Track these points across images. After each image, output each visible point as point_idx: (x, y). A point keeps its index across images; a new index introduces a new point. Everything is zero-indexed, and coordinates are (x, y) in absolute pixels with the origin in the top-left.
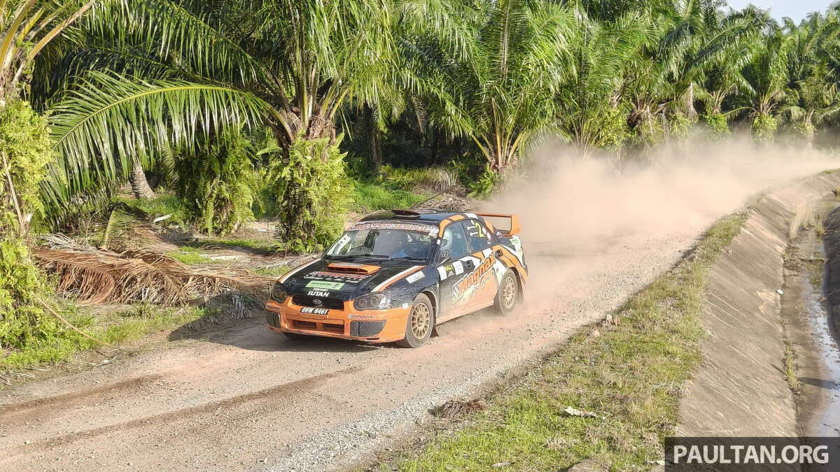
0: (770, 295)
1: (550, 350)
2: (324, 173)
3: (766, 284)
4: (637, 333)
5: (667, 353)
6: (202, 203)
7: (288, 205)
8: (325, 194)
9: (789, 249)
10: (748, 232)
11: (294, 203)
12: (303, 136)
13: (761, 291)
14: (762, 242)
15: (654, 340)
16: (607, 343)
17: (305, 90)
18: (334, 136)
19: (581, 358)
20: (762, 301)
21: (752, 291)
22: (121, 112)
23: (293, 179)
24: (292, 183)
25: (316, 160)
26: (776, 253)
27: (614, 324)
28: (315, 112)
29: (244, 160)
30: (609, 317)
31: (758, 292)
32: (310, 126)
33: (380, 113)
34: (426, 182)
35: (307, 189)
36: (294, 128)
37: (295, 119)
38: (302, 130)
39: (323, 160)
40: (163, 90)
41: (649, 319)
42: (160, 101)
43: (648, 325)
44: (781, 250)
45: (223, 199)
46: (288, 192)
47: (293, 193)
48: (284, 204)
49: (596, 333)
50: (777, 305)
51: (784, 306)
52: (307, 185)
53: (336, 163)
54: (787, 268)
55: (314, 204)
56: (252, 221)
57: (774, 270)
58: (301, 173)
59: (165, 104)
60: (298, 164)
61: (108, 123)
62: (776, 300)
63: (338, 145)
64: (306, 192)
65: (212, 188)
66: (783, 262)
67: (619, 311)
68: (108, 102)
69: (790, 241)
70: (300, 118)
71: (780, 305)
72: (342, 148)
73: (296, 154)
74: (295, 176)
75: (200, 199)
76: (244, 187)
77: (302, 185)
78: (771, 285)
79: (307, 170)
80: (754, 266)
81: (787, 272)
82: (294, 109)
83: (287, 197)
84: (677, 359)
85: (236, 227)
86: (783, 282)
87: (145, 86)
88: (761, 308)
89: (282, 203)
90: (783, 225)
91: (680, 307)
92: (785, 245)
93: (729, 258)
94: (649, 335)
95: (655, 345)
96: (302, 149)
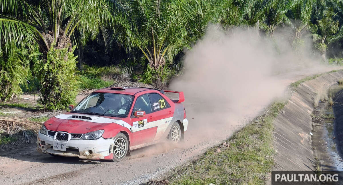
0: (306, 135)
1: (196, 158)
2: (65, 67)
3: (303, 130)
4: (240, 151)
5: (257, 160)
7: (46, 84)
8: (66, 78)
9: (314, 112)
10: (292, 103)
11: (49, 83)
12: (54, 46)
13: (301, 133)
14: (300, 108)
15: (249, 154)
16: (225, 155)
17: (56, 22)
18: (71, 47)
19: (213, 162)
20: (302, 138)
21: (296, 133)
23: (49, 70)
24: (49, 72)
25: (61, 60)
26: (308, 114)
27: (227, 146)
28: (61, 34)
30: (225, 143)
31: (300, 134)
32: (58, 41)
35: (56, 75)
36: (49, 42)
37: (50, 38)
38: (54, 43)
39: (65, 60)
41: (246, 144)
43: (245, 147)
44: (310, 112)
45: (6, 81)
46: (46, 77)
47: (49, 78)
48: (44, 84)
49: (219, 150)
50: (310, 140)
51: (314, 141)
52: (57, 73)
53: (72, 62)
54: (314, 122)
55: (60, 84)
56: (21, 94)
57: (307, 123)
58: (53, 67)
60: (51, 62)
62: (309, 138)
63: (73, 51)
64: (56, 77)
66: (312, 119)
67: (229, 140)
69: (315, 108)
70: (53, 37)
71: (311, 140)
72: (75, 53)
74: (50, 68)
76: (17, 75)
77: (54, 73)
78: (307, 130)
79: (56, 65)
80: (296, 120)
81: (314, 124)
82: (50, 32)
83: (45, 80)
84: (262, 163)
85: (12, 97)
86: (312, 129)
88: (302, 141)
90: (310, 99)
91: (261, 138)
92: (312, 110)
93: (283, 116)
94: (246, 152)
95: (250, 156)
96: (54, 53)
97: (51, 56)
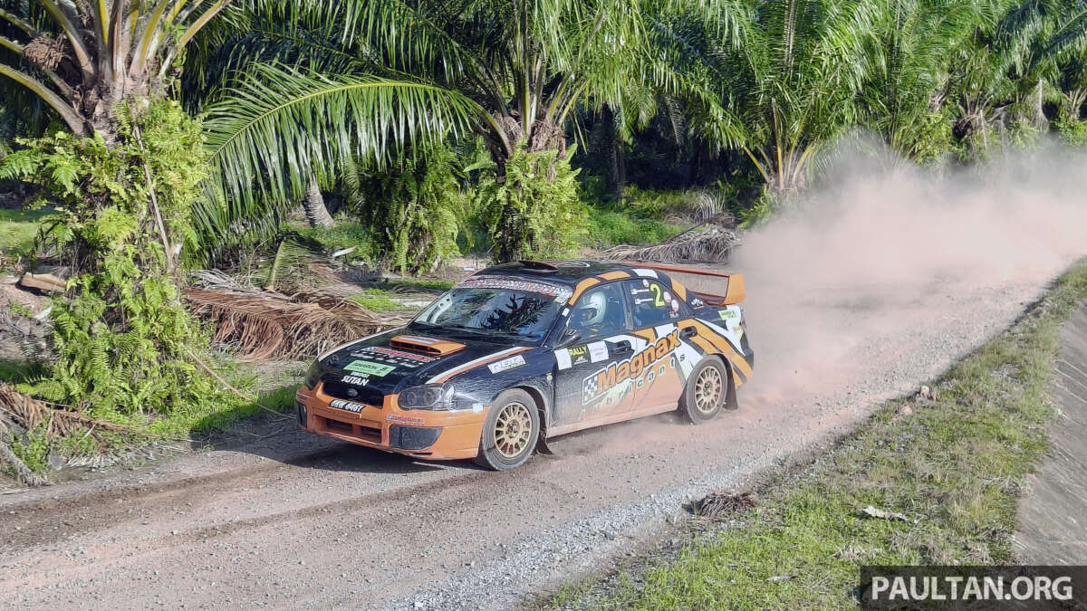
1: (845, 431)
2: (550, 196)
4: (962, 411)
5: (1001, 438)
6: (393, 234)
7: (503, 237)
8: (550, 223)
11: (511, 235)
12: (524, 148)
15: (985, 421)
16: (921, 423)
17: (528, 88)
18: (564, 148)
19: (886, 442)
22: (293, 116)
23: (510, 203)
24: (509, 209)
25: (539, 179)
27: (931, 398)
28: (540, 117)
29: (448, 177)
30: (926, 390)
32: (533, 135)
33: (623, 118)
34: (682, 209)
35: (528, 216)
36: (512, 137)
37: (514, 125)
38: (522, 140)
39: (549, 179)
40: (346, 87)
41: (979, 392)
42: (343, 102)
43: (977, 400)
45: (420, 229)
46: (503, 220)
47: (509, 221)
48: (498, 236)
49: (907, 410)
52: (528, 211)
53: (566, 183)
55: (537, 236)
56: (457, 257)
58: (520, 196)
59: (349, 105)
60: (516, 184)
61: (276, 128)
63: (569, 159)
64: (526, 220)
65: (406, 214)
67: (938, 382)
68: (277, 102)
70: (520, 124)
72: (575, 163)
73: (515, 171)
74: (512, 199)
75: (391, 228)
76: (446, 213)
77: (522, 210)
79: (528, 191)
82: (513, 112)
83: (501, 227)
84: (1016, 447)
85: (436, 264)
87: (323, 82)
89: (495, 234)
91: (1020, 377)
94: (979, 413)
95: (986, 427)
96: (522, 164)
97: (516, 170)
